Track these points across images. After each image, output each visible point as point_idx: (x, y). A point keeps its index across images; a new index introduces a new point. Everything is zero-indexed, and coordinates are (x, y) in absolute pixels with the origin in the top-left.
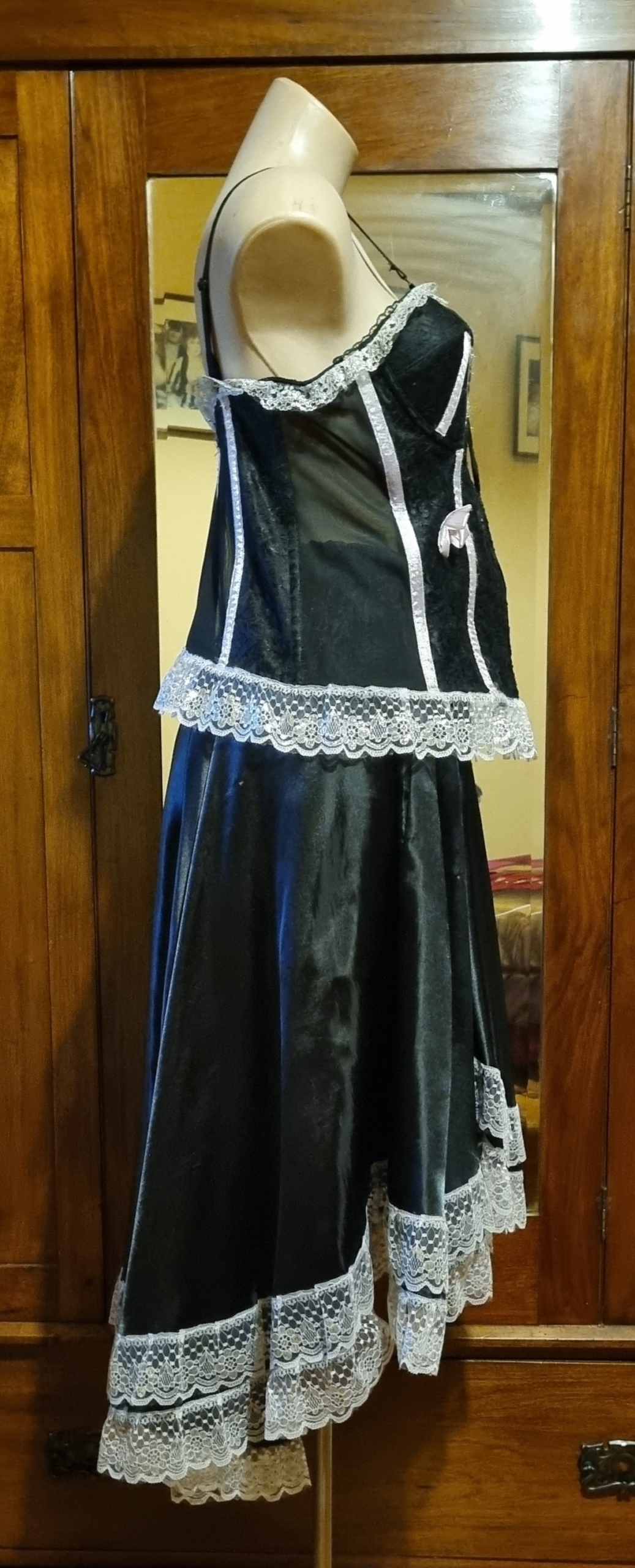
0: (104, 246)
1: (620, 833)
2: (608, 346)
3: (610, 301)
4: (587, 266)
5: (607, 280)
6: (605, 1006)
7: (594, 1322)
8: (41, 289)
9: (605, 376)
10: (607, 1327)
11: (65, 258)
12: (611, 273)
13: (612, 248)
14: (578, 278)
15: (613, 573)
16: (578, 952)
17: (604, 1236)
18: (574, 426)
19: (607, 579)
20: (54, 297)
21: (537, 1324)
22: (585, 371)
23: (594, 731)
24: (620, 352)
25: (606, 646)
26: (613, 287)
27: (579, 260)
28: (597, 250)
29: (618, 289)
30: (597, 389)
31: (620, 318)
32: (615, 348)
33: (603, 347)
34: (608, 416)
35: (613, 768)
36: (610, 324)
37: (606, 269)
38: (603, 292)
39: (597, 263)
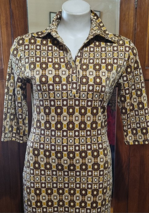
0: (17, 12)
2: (131, 35)
3: (132, 25)
4: (127, 16)
8: (3, 22)
11: (9, 15)
12: (132, 18)
13: (133, 12)
14: (125, 19)
20: (7, 23)
26: (132, 21)
27: (125, 15)
29: (134, 21)
31: (134, 28)
36: (132, 30)
37: (131, 17)
38: (130, 23)
39: (129, 16)
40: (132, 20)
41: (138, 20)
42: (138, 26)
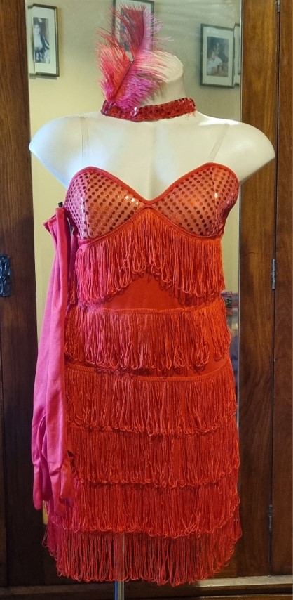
1: (277, 323)
2: (269, 73)
3: (271, 51)
4: (258, 31)
5: (268, 39)
6: (270, 411)
7: (267, 575)
9: (268, 88)
10: (273, 577)
12: (271, 35)
13: (271, 21)
14: (254, 37)
15: (273, 189)
16: (257, 385)
17: (270, 530)
18: (253, 114)
19: (270, 193)
21: (236, 577)
22: (258, 85)
23: (264, 271)
24: (275, 76)
25: (269, 226)
26: (271, 42)
27: (254, 27)
28: (263, 23)
29: (274, 43)
30: (264, 95)
31: (275, 58)
32: (273, 73)
33: (266, 74)
34: (269, 109)
35: (273, 290)
36: (270, 59)
37: (268, 33)
38: (266, 44)
39: (263, 29)
40: (271, 38)
41: (284, 41)
42: (283, 54)
